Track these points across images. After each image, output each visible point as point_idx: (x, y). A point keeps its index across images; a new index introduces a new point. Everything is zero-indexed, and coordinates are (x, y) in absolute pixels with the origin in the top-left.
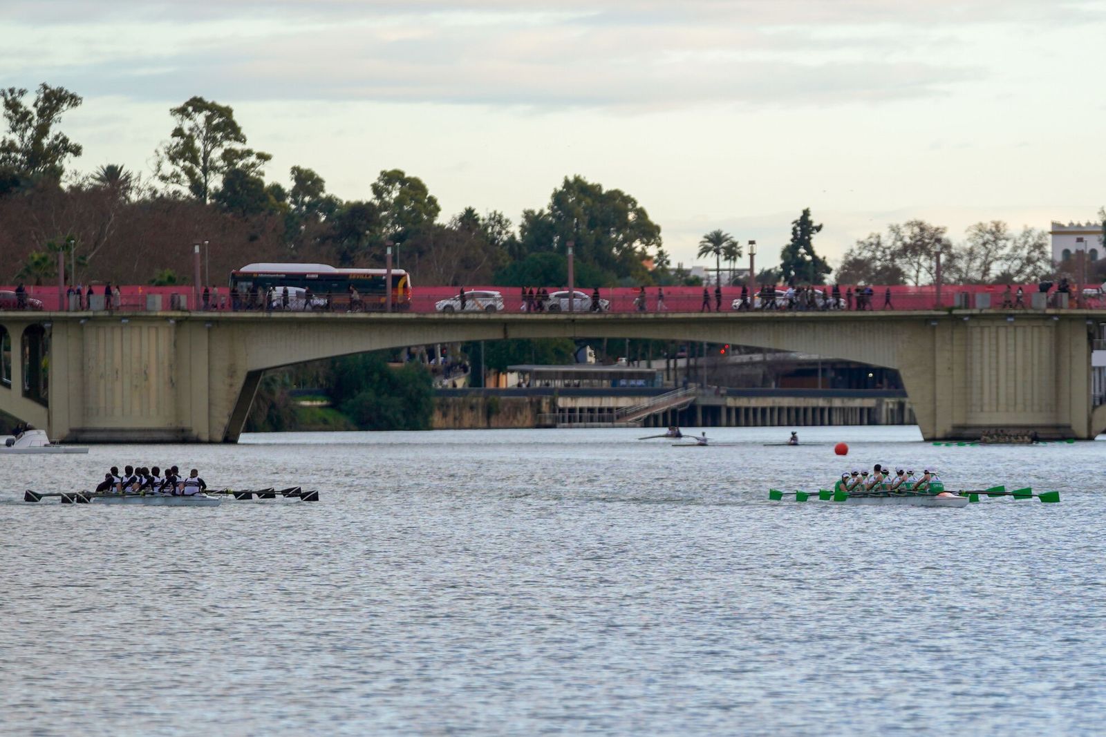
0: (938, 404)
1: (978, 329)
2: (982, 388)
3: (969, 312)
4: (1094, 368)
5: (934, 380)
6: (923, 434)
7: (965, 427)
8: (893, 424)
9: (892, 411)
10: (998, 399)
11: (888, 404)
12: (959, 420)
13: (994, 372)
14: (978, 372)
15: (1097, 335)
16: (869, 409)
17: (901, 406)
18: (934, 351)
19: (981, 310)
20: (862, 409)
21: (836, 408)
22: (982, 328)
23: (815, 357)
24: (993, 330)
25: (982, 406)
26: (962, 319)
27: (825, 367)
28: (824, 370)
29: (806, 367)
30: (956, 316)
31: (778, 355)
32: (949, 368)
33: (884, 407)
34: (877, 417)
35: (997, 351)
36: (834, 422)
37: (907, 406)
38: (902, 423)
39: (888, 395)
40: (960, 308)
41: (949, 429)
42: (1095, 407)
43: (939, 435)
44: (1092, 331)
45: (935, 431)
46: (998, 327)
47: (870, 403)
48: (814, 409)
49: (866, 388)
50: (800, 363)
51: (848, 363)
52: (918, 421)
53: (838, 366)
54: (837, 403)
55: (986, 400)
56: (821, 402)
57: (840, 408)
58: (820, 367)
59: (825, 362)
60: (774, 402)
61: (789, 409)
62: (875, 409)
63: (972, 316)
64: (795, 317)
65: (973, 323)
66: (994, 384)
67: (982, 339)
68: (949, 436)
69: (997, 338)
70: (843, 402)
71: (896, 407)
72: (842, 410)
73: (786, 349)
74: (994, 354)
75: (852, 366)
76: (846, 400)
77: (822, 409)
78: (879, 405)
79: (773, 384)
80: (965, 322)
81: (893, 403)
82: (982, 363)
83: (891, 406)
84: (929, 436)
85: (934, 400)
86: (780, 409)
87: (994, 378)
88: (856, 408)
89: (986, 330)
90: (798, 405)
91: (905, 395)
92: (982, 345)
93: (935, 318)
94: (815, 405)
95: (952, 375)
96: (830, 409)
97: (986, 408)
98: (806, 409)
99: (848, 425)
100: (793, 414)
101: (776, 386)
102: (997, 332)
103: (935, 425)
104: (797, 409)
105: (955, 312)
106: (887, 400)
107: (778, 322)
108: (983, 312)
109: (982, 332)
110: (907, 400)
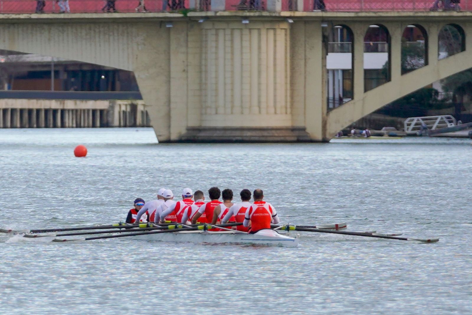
0: (173, 106)
1: (214, 32)
2: (216, 90)
3: (203, 14)
4: (328, 71)
5: (169, 82)
6: (158, 136)
7: (199, 130)
8: (125, 126)
9: (124, 112)
10: (232, 102)
11: (120, 106)
12: (193, 123)
13: (228, 75)
14: (214, 75)
15: (331, 38)
16: (102, 111)
17: (134, 108)
18: (169, 53)
19: (216, 12)
20: (94, 111)
21: (69, 110)
22: (217, 30)
23: (48, 59)
24: (228, 32)
25: (216, 109)
26: (197, 21)
27: (57, 69)
28: (57, 73)
29: (38, 69)
30: (190, 17)
31: (10, 57)
32: (184, 71)
33: (117, 110)
34: (110, 119)
35: (232, 53)
36: (67, 125)
37: (140, 108)
38: (134, 125)
39: (121, 97)
40: (194, 10)
41: (184, 131)
42: (329, 110)
43: (174, 137)
44: (326, 34)
45: (170, 133)
46: (233, 29)
47: (102, 105)
48: (47, 111)
49: (98, 90)
50: (33, 65)
51: (82, 64)
52: (151, 124)
53: (71, 68)
54: (70, 104)
55: (221, 102)
56: (53, 104)
57: (72, 110)
58: (53, 69)
59: (58, 64)
60: (7, 104)
61: (22, 111)
62: (108, 111)
63: (207, 18)
64: (30, 19)
65: (208, 26)
66: (229, 87)
67: (217, 41)
68: (183, 139)
69: (232, 41)
70: (76, 104)
71: (129, 109)
72: (75, 112)
73: (21, 51)
74: (229, 56)
75: (85, 68)
76: (78, 102)
77: (55, 111)
78: (112, 107)
79: (6, 86)
80: (200, 23)
81: (126, 105)
82: (217, 65)
83: (123, 108)
84: (163, 138)
85: (169, 102)
86: (13, 111)
87: (228, 81)
88: (88, 110)
89: (221, 33)
90: (31, 107)
91: (139, 97)
92: (217, 47)
93: (170, 21)
94: (47, 107)
95: (187, 77)
96: (63, 111)
97: (221, 110)
98: (38, 111)
99: (80, 127)
100: (26, 115)
101: (9, 88)
102: (232, 34)
103: (169, 127)
104: (30, 111)
105: (190, 14)
106: (119, 102)
108: (218, 14)
109: (217, 35)
110: (139, 103)
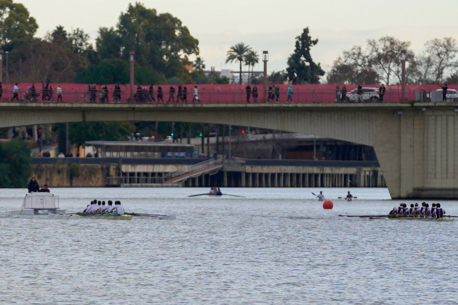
0: (402, 172)
1: (433, 117)
2: (435, 161)
3: (426, 104)
5: (400, 154)
6: (391, 194)
7: (422, 190)
8: (369, 186)
9: (368, 177)
10: (447, 169)
11: (365, 172)
12: (418, 184)
13: (444, 149)
14: (433, 149)
16: (351, 176)
17: (375, 173)
18: (400, 133)
19: (435, 103)
20: (346, 176)
21: (327, 175)
22: (436, 116)
23: (311, 136)
24: (444, 117)
25: (435, 174)
26: (421, 110)
27: (318, 144)
28: (318, 147)
29: (304, 144)
30: (416, 107)
31: (284, 135)
32: (411, 146)
33: (363, 174)
34: (357, 181)
35: (447, 133)
36: (325, 185)
37: (380, 173)
38: (376, 186)
39: (365, 165)
40: (419, 101)
41: (411, 191)
43: (403, 195)
45: (400, 192)
46: (448, 116)
47: (352, 171)
48: (310, 175)
49: (349, 159)
50: (300, 141)
51: (336, 141)
52: (387, 184)
53: (329, 144)
54: (328, 170)
55: (439, 170)
56: (316, 170)
57: (330, 175)
58: (315, 144)
59: (319, 141)
60: (280, 169)
61: (292, 175)
62: (356, 176)
63: (428, 107)
64: (297, 107)
65: (429, 113)
66: (444, 158)
67: (436, 124)
68: (410, 196)
69: (447, 124)
70: (332, 170)
71: (371, 174)
72: (331, 175)
73: (289, 130)
74: (444, 136)
75: (339, 144)
76: (334, 168)
77: (316, 175)
78: (359, 173)
79: (280, 156)
80: (423, 111)
81: (370, 171)
82: (435, 142)
83: (367, 173)
84: (395, 196)
85: (400, 169)
86: (285, 175)
87: (444, 154)
88: (341, 175)
89: (439, 118)
90: (298, 172)
91: (378, 165)
92: (436, 129)
93: (401, 109)
94: (311, 172)
95: (413, 151)
96: (322, 175)
97: (438, 176)
98: (304, 175)
99: (335, 187)
100: (295, 178)
101: (282, 158)
102: (447, 120)
103: (400, 188)
104: (298, 175)
105: (416, 104)
106: (364, 169)
107: (284, 111)
108: (437, 105)
109: (436, 120)
110: (379, 169)
